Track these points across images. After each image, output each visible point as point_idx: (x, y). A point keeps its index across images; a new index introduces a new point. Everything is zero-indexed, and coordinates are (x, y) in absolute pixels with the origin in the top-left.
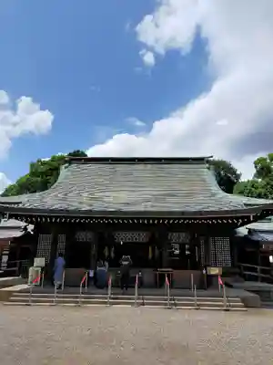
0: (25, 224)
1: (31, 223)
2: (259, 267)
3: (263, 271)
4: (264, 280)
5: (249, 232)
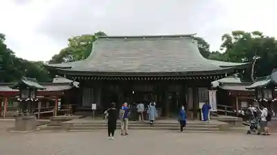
0: (72, 81)
1: (77, 80)
2: (226, 107)
3: (228, 109)
4: (228, 114)
5: (220, 84)
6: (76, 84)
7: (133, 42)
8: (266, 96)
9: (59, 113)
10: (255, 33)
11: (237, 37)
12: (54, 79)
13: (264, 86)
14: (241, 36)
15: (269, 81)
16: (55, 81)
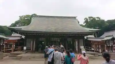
5: (87, 38)
6: (23, 37)
7: (51, 19)
8: (110, 44)
9: (15, 51)
10: (97, 18)
11: (90, 19)
12: (12, 34)
13: (110, 39)
14: (92, 19)
15: (112, 37)
16: (13, 35)
